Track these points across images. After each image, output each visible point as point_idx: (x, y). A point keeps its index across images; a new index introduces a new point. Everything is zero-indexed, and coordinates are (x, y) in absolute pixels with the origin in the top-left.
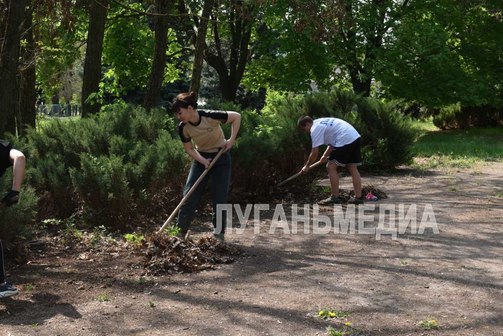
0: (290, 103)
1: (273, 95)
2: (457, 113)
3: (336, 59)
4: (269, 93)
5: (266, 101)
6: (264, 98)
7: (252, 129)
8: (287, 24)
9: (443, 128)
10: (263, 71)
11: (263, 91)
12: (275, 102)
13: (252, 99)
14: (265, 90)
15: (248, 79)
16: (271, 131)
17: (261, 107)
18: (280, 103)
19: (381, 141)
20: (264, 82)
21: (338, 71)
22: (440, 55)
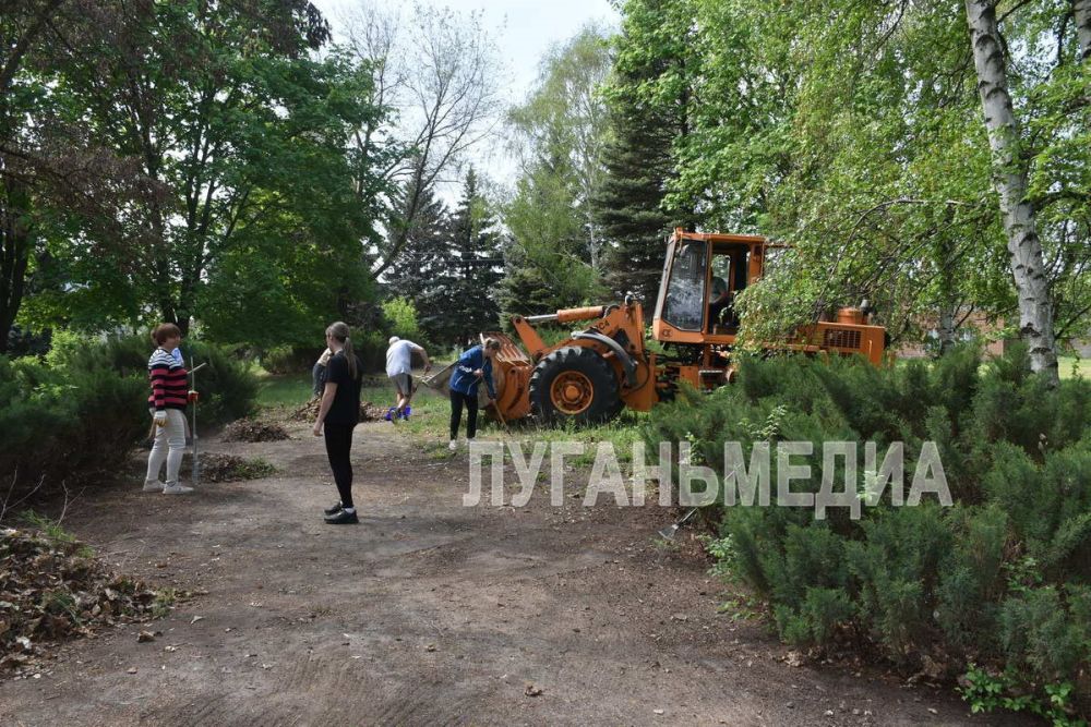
0: (85, 347)
1: (62, 337)
2: (288, 356)
3: (146, 294)
4: (56, 334)
5: (52, 344)
6: (50, 340)
7: (29, 390)
8: (80, 250)
9: (275, 372)
10: (48, 307)
11: (47, 334)
12: (64, 346)
13: (33, 342)
14: (51, 331)
15: (26, 318)
16: (60, 392)
17: (45, 352)
18: (71, 346)
19: (215, 397)
20: (49, 321)
21: (148, 309)
22: (273, 291)
